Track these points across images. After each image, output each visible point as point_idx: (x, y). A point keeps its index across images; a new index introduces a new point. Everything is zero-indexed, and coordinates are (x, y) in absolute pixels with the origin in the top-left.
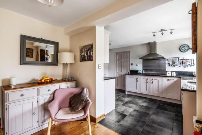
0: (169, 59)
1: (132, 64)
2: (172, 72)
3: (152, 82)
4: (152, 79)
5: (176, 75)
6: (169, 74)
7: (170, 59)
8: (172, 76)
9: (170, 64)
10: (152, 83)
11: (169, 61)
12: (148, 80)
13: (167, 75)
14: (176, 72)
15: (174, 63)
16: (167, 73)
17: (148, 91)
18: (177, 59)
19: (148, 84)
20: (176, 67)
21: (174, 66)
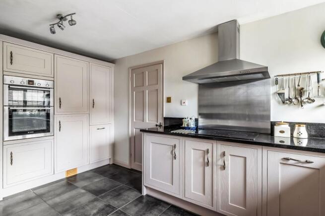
0: (283, 80)
1: (169, 100)
2: (292, 125)
3: (221, 163)
4: (224, 154)
5: (311, 138)
6: (282, 132)
7: (285, 78)
9: (286, 97)
10: (224, 167)
11: (282, 87)
12: (210, 154)
13: (277, 141)
14: (309, 126)
15: (301, 92)
16: (277, 129)
17: (210, 197)
18: (314, 78)
19: (208, 169)
20: (306, 106)
21: (301, 103)
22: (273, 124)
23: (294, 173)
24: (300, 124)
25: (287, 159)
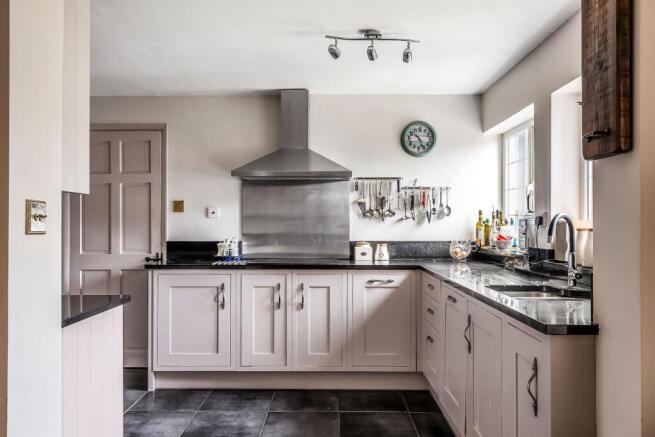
0: (363, 184)
1: (178, 206)
2: (374, 245)
3: (298, 300)
4: (301, 287)
5: (392, 258)
6: (364, 254)
7: (366, 182)
8: (377, 263)
9: (367, 208)
10: (301, 306)
11: (362, 194)
12: (282, 290)
13: (357, 263)
14: (391, 244)
15: (382, 202)
16: (358, 250)
17: (281, 353)
18: (394, 183)
19: (279, 314)
20: (388, 220)
21: (382, 216)
22: (353, 246)
23: (379, 295)
24: (381, 243)
25: (372, 282)
